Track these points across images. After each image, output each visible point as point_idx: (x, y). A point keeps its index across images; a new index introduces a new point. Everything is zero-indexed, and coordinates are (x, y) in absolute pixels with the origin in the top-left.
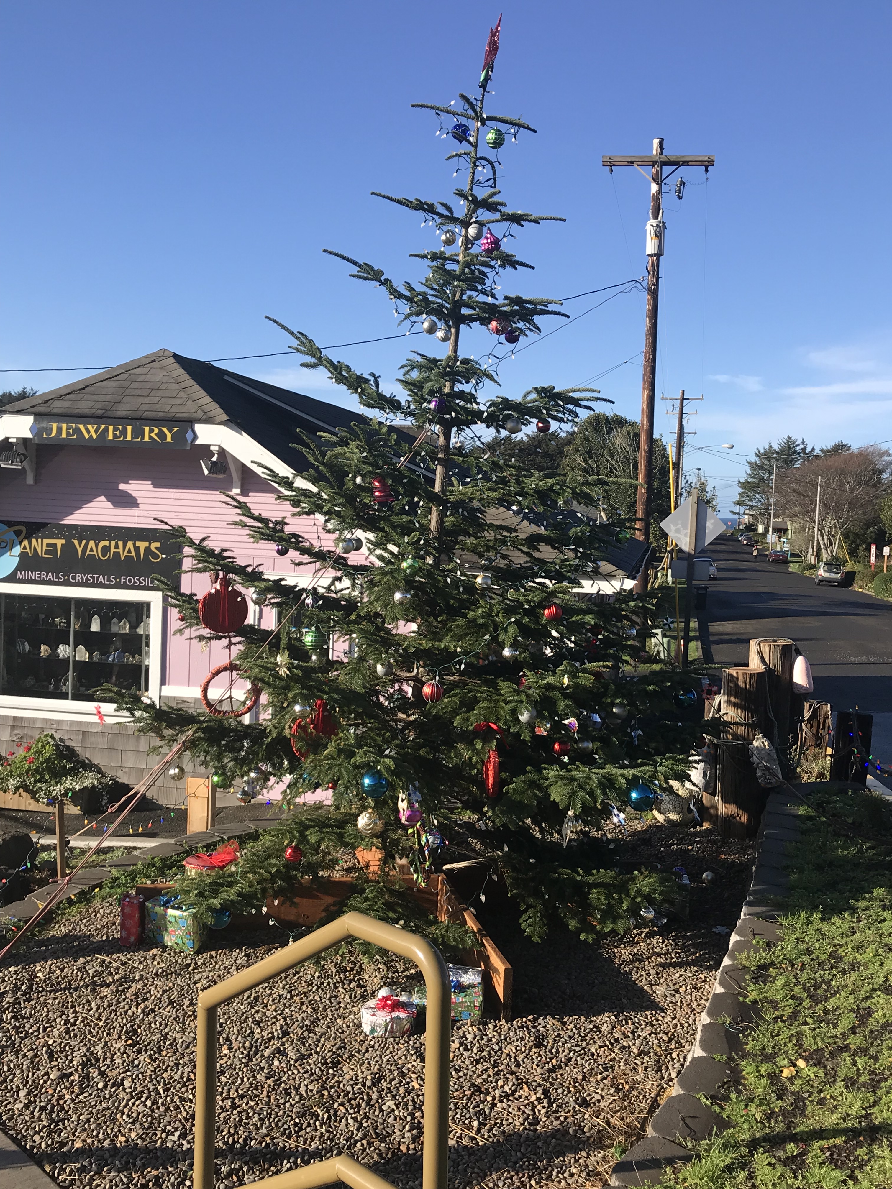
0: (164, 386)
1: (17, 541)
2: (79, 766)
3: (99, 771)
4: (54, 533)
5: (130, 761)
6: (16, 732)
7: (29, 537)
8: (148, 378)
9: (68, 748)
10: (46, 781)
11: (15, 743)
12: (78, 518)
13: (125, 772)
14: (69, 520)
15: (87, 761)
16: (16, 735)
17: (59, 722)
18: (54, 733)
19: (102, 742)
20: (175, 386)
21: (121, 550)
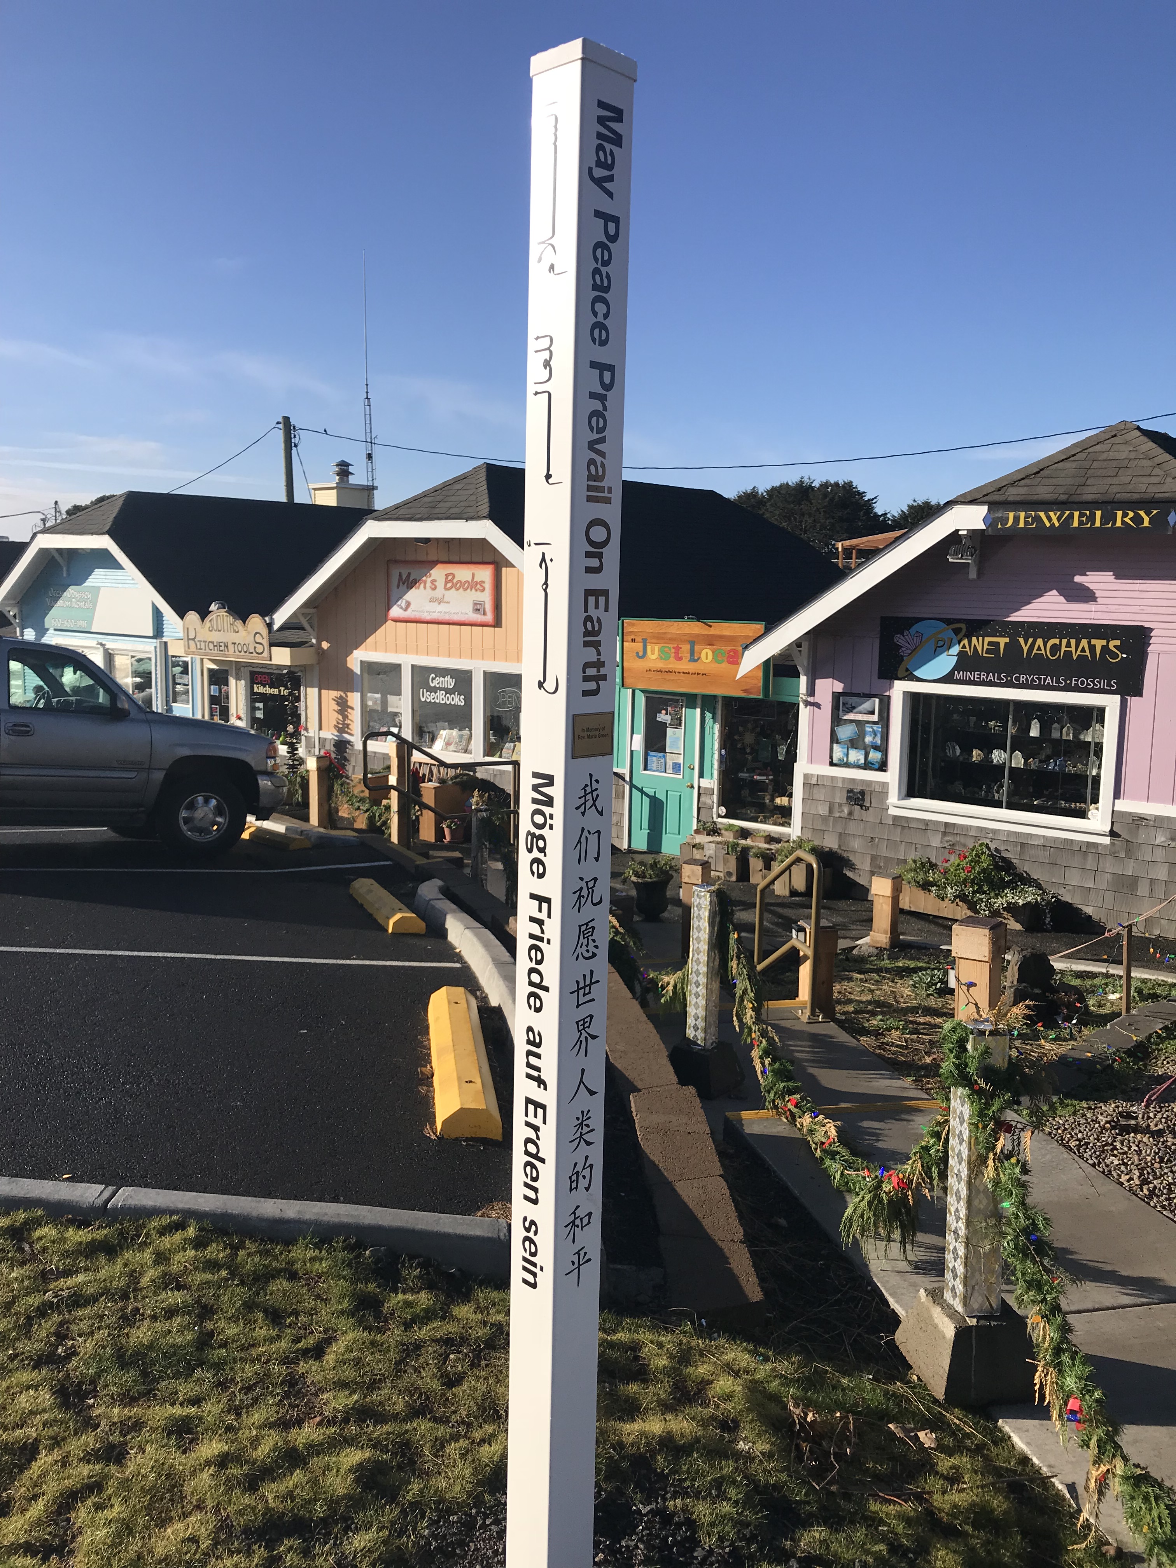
0: (1133, 464)
1: (955, 640)
2: (1017, 879)
3: (1039, 887)
4: (997, 631)
5: (1074, 878)
6: (947, 838)
7: (969, 637)
8: (1112, 455)
9: (1004, 859)
10: (984, 893)
11: (947, 851)
12: (1028, 614)
13: (1069, 891)
14: (1016, 617)
15: (1025, 875)
16: (947, 842)
17: (995, 831)
18: (989, 843)
19: (1044, 856)
20: (1146, 463)
21: (1073, 649)
